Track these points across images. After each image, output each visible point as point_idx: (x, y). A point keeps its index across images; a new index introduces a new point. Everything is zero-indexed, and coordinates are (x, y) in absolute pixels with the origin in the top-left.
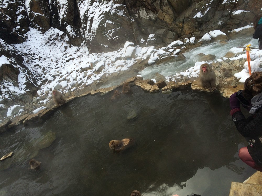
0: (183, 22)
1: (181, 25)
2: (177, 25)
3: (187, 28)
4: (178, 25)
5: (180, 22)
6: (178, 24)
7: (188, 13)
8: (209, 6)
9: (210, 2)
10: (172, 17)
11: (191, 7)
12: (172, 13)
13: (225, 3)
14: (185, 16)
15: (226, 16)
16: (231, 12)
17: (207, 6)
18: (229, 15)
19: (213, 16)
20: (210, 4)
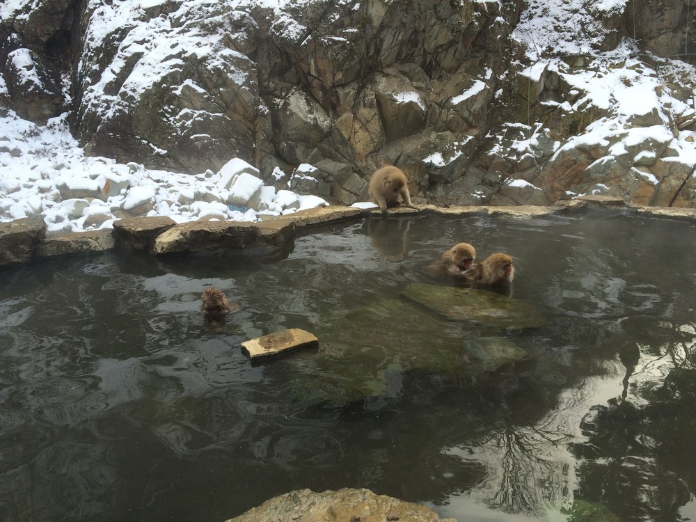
0: (395, 164)
2: (379, 166)
5: (388, 161)
6: (382, 163)
7: (411, 146)
8: (459, 147)
9: (463, 141)
10: (374, 142)
11: (419, 134)
12: (379, 130)
13: (494, 155)
14: (404, 150)
15: (491, 184)
16: (503, 179)
17: (455, 148)
18: (499, 183)
19: (464, 174)
20: (463, 144)
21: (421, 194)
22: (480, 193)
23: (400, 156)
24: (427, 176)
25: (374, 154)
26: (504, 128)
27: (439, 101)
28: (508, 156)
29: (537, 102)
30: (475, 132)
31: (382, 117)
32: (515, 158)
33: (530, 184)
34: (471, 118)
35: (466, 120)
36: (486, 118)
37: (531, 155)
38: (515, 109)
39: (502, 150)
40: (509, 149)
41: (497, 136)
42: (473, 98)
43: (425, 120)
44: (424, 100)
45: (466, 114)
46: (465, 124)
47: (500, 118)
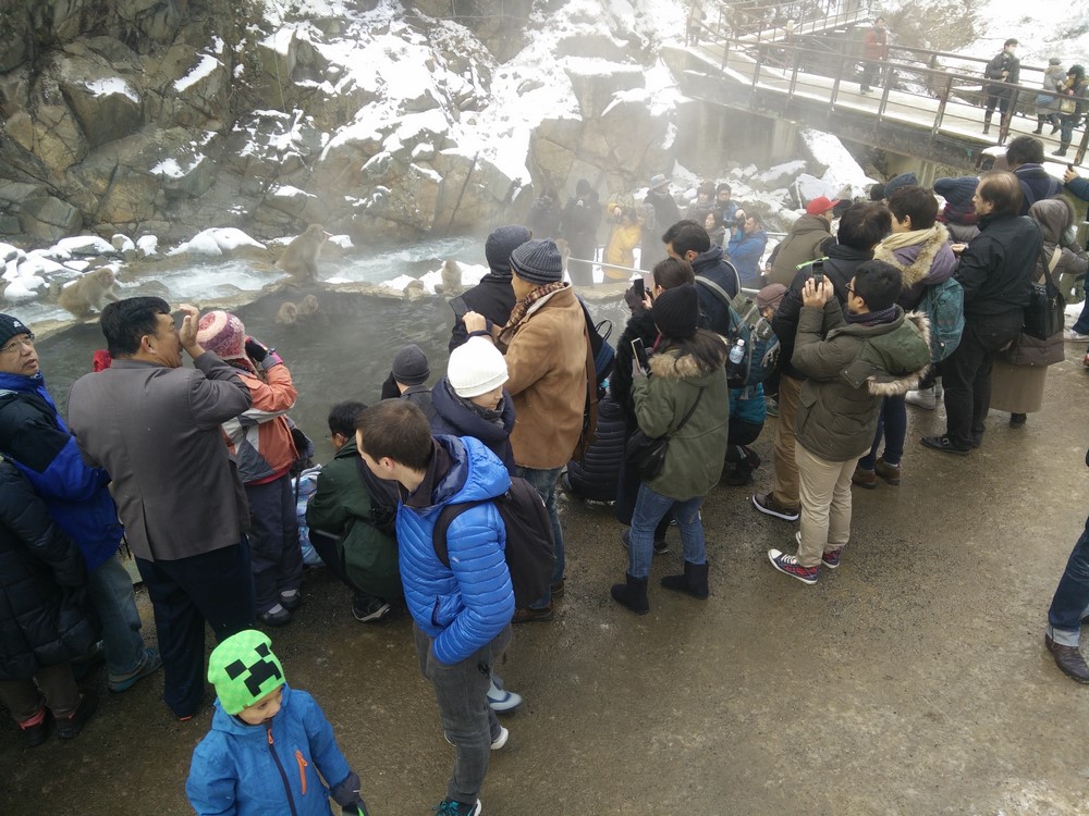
0: (111, 178)
1: (102, 185)
2: (87, 184)
3: (123, 200)
4: (89, 183)
5: (99, 175)
6: (91, 179)
7: (129, 151)
8: (200, 149)
9: (202, 140)
10: (72, 152)
11: (138, 135)
12: (77, 135)
13: (248, 156)
14: (121, 158)
15: (253, 195)
16: (266, 187)
17: (193, 150)
18: (262, 192)
19: (212, 184)
20: (204, 143)
21: (158, 215)
22: (239, 207)
23: (116, 168)
24: (162, 192)
25: (75, 168)
26: (256, 117)
27: (157, 87)
28: (268, 156)
29: (291, 82)
30: (218, 125)
31: (77, 116)
32: (275, 158)
33: (301, 192)
34: (207, 108)
35: (201, 110)
36: (228, 105)
37: (296, 154)
38: (264, 92)
39: (257, 149)
40: (266, 147)
41: (249, 130)
42: (204, 81)
43: (142, 115)
44: (134, 88)
45: (199, 103)
46: (201, 116)
47: (247, 105)
